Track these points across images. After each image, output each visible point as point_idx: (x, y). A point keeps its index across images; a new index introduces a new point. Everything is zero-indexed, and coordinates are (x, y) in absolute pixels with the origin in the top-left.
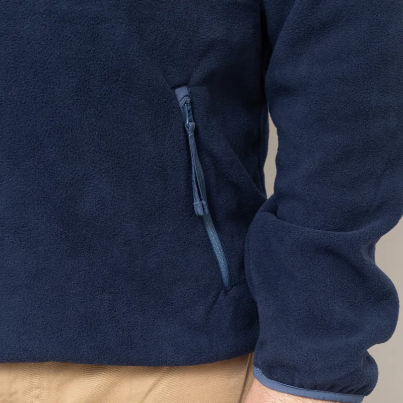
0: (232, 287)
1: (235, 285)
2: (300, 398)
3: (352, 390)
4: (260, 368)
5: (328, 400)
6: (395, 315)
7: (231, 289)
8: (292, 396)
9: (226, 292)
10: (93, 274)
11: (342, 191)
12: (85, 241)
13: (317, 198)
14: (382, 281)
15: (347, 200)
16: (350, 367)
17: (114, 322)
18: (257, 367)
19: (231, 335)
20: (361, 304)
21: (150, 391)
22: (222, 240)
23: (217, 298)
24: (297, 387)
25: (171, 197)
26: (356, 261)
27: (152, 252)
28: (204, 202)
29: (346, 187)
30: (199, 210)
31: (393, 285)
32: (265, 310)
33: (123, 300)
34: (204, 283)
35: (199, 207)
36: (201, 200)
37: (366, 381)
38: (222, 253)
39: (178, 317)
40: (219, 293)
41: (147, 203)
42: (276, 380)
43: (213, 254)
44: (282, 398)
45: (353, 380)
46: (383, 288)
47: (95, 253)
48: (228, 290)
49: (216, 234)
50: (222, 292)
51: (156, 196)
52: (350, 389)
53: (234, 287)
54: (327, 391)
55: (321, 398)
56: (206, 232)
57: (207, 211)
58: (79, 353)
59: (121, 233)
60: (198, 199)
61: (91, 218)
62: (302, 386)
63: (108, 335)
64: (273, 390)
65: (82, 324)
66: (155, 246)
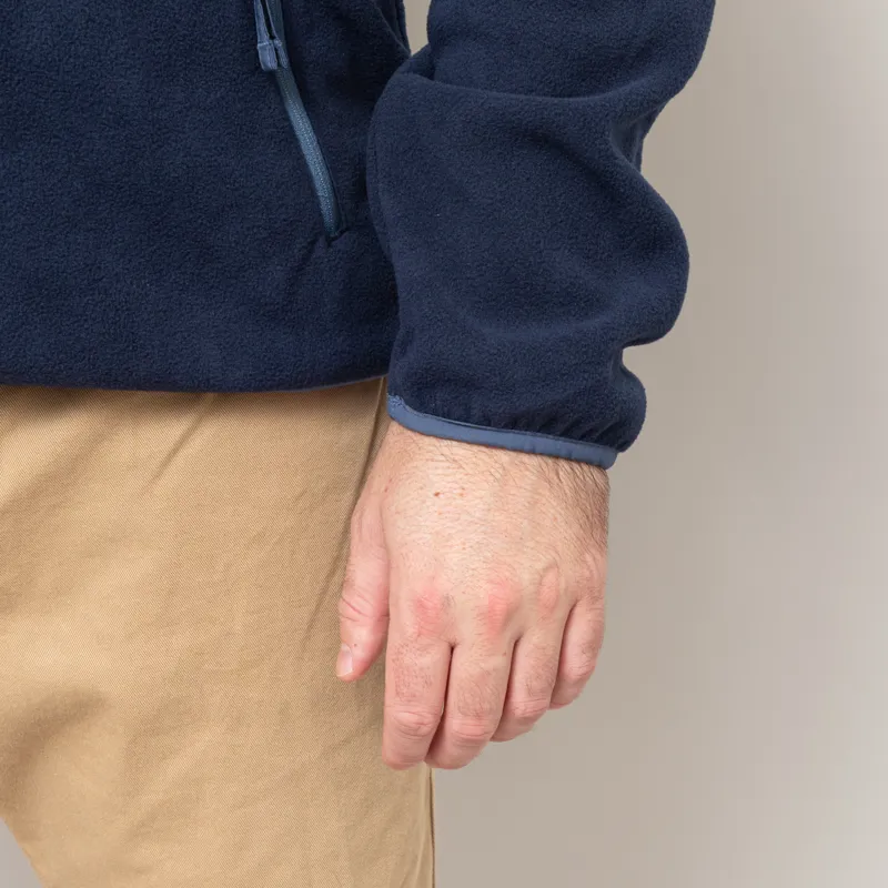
0: (342, 232)
1: (347, 229)
2: (483, 449)
3: (592, 431)
4: (401, 396)
5: (541, 454)
6: (679, 280)
7: (340, 236)
8: (468, 446)
9: (329, 241)
10: (51, 189)
11: (567, 13)
12: (32, 117)
13: (514, 29)
14: (653, 207)
15: (578, 33)
16: (586, 376)
17: (97, 292)
18: (395, 394)
19: (341, 331)
20: (610, 256)
21: (175, 451)
22: (317, 129)
23: (311, 252)
24: (476, 424)
25: (209, 28)
26: (596, 157)
27: (174, 144)
28: (279, 43)
29: (575, 5)
30: (268, 60)
31: (676, 219)
32: (408, 266)
33: (113, 247)
34: (283, 216)
35: (269, 52)
36: (272, 37)
37: (618, 409)
38: (320, 158)
39: (231, 289)
40: (313, 243)
41: (158, 40)
42: (435, 413)
43: (300, 157)
44: (446, 451)
45: (592, 406)
46: (655, 222)
47: (54, 144)
48: (336, 238)
49: (306, 119)
50: (321, 242)
51: (178, 26)
52: (587, 428)
53: (346, 234)
54: (539, 431)
55: (527, 447)
56: (285, 112)
57: (284, 61)
58: (25, 356)
59: (107, 100)
60: (266, 36)
61: (43, 64)
62: (486, 421)
63: (86, 320)
64: (429, 435)
65: (31, 295)
66: (179, 132)
